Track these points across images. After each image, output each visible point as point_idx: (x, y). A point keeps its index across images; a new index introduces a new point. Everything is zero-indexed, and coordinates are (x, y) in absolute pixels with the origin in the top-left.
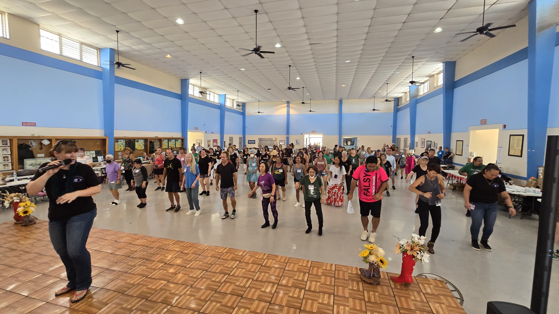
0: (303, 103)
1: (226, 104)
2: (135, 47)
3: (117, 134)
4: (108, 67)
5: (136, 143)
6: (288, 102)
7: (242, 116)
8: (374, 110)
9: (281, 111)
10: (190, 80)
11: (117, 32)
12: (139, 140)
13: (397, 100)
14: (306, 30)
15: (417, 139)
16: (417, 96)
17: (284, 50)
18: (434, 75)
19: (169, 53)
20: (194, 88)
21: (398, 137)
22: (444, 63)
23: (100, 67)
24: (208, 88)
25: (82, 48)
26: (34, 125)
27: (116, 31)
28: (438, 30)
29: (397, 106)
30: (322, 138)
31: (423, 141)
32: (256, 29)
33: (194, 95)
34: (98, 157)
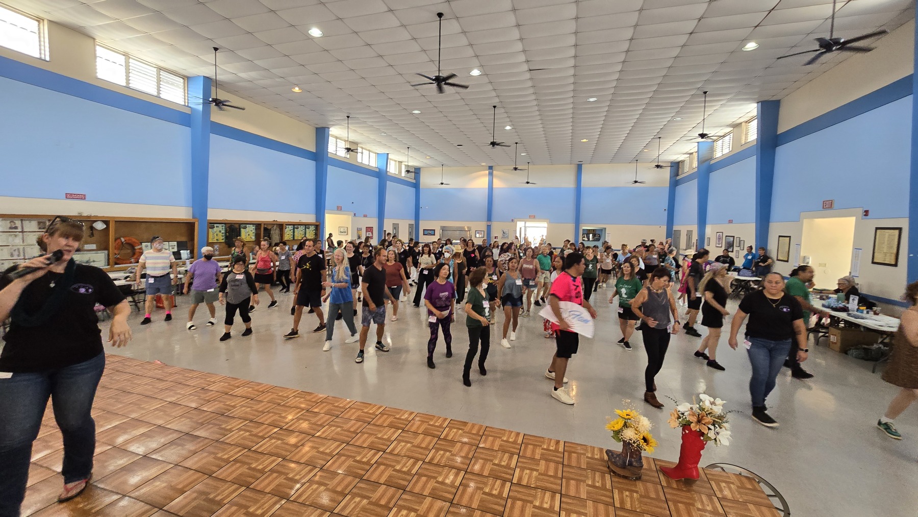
0: (516, 169)
1: (388, 170)
2: (243, 75)
3: (213, 214)
4: (200, 108)
5: (242, 229)
6: (491, 168)
7: (413, 190)
8: (636, 182)
9: (479, 183)
10: (330, 129)
11: (216, 49)
12: (247, 225)
13: (676, 166)
14: (523, 46)
15: (709, 230)
16: (711, 159)
17: (486, 80)
18: (741, 123)
19: (297, 85)
20: (336, 142)
21: (675, 228)
22: (760, 104)
23: (188, 106)
24: (360, 143)
25: (161, 76)
26: (82, 197)
27: (214, 48)
28: (751, 46)
29: (674, 176)
30: (546, 229)
31: (719, 236)
32: (440, 44)
33: (336, 154)
34: (181, 251)
